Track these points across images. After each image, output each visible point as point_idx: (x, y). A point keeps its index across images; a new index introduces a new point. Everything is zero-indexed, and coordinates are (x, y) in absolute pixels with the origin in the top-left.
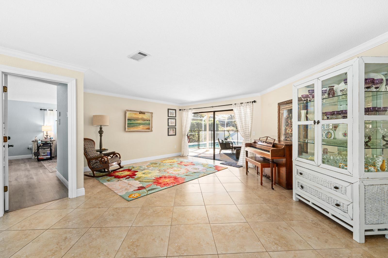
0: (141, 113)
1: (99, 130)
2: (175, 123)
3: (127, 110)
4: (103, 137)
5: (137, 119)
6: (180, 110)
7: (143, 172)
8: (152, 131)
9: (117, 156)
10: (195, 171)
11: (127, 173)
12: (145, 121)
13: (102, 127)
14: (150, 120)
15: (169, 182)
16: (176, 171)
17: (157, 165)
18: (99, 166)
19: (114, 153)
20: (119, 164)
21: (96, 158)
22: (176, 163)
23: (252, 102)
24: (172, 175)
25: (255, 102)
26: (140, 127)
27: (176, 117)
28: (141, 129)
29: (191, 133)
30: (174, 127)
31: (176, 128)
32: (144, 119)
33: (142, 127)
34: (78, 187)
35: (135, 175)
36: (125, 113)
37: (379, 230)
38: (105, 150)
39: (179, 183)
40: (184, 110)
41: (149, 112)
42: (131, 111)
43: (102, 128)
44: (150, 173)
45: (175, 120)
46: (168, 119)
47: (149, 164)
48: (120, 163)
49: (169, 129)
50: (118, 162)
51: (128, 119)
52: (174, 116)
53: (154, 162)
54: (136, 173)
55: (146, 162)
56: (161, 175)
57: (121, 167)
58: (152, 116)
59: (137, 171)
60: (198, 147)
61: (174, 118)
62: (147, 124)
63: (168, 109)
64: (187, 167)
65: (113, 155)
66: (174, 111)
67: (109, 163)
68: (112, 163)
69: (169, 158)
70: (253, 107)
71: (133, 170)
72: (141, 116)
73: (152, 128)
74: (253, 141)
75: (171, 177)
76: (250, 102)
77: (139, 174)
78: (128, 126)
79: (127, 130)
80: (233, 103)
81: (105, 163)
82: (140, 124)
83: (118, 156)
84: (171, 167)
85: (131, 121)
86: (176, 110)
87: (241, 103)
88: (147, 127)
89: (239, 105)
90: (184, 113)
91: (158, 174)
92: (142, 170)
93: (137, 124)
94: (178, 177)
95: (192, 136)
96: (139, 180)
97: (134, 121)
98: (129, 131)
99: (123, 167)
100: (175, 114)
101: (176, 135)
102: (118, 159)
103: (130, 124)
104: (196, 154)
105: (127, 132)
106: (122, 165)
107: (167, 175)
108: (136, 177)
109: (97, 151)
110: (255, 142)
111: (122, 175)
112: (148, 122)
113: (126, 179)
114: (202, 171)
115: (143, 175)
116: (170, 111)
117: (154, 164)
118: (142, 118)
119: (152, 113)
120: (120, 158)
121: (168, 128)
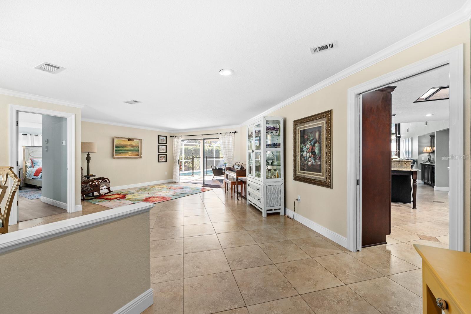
0: (129, 139)
1: (86, 156)
2: (165, 150)
3: (115, 137)
4: (90, 164)
5: (126, 146)
6: (171, 137)
7: (133, 195)
8: (141, 157)
9: (106, 181)
10: (183, 192)
11: (116, 196)
12: (134, 148)
13: (89, 153)
14: (139, 147)
15: (157, 200)
16: (165, 193)
17: (146, 190)
18: (90, 190)
19: (103, 179)
20: (108, 189)
21: (86, 182)
22: (166, 188)
23: (234, 132)
24: (160, 196)
25: (235, 132)
26: (128, 154)
27: (166, 143)
28: (129, 156)
29: (187, 160)
30: (165, 154)
31: (166, 155)
32: (133, 146)
33: (131, 153)
34: (76, 204)
35: (126, 197)
36: (113, 140)
37: (275, 210)
38: (92, 176)
39: (165, 200)
40: (175, 137)
41: (138, 139)
42: (119, 138)
43: (89, 155)
44: (140, 195)
45: (165, 147)
46: (158, 145)
47: (138, 189)
48: (110, 187)
49: (160, 156)
50: (107, 187)
51: (116, 146)
52: (165, 142)
53: (144, 188)
54: (126, 196)
55: (135, 188)
56: (150, 196)
57: (110, 191)
58: (141, 143)
59: (127, 195)
60: (192, 175)
61: (165, 144)
62: (136, 151)
63: (158, 136)
64: (175, 190)
65: (101, 180)
66: (165, 138)
67: (100, 187)
68: (103, 186)
69: (158, 185)
70: (234, 136)
71: (122, 194)
72: (129, 143)
73: (141, 154)
74: (232, 166)
75: (160, 197)
76: (232, 132)
77: (128, 197)
78: (115, 153)
79: (114, 156)
80: (219, 132)
81: (96, 187)
82: (128, 151)
83: (108, 181)
84: (160, 190)
85: (119, 148)
86: (166, 136)
87: (225, 133)
88: (136, 153)
89: (223, 135)
90: (175, 140)
91: (148, 196)
92: (132, 194)
93: (125, 150)
94: (166, 196)
95: (188, 163)
96: (130, 200)
97: (122, 147)
98: (117, 158)
99: (112, 191)
100: (165, 140)
101: (166, 162)
102: (107, 183)
103: (118, 150)
104: (188, 181)
105: (115, 158)
106: (111, 189)
107: (156, 196)
108: (127, 198)
109: (85, 177)
110: (233, 167)
111: (112, 198)
112: (136, 149)
113: (117, 200)
114: (189, 192)
115: (134, 197)
116: (160, 138)
117: (144, 189)
118: (131, 144)
119: (141, 140)
120: (109, 183)
121: (158, 155)
